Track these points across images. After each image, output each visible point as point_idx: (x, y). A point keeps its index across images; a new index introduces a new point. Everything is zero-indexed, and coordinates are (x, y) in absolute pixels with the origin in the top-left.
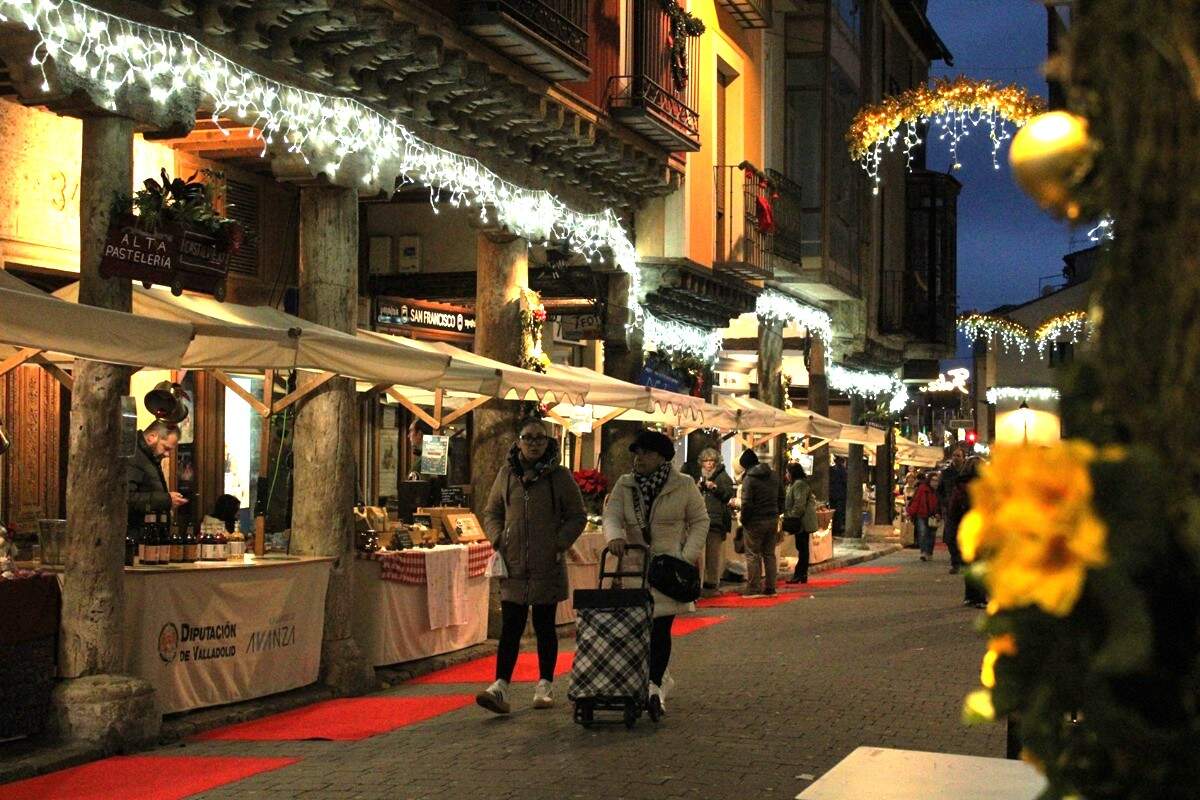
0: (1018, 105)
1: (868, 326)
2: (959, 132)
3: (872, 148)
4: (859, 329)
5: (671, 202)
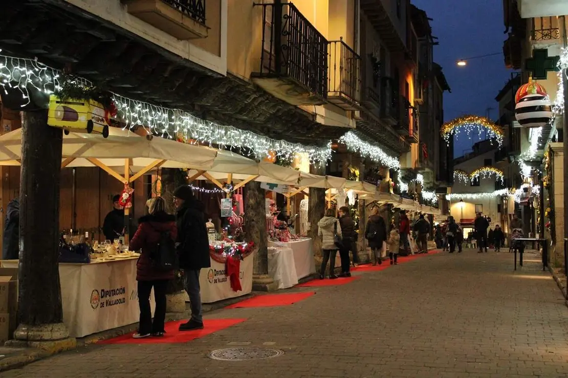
0: (485, 122)
1: (434, 179)
2: (470, 129)
3: (447, 133)
4: (431, 179)
5: (408, 154)
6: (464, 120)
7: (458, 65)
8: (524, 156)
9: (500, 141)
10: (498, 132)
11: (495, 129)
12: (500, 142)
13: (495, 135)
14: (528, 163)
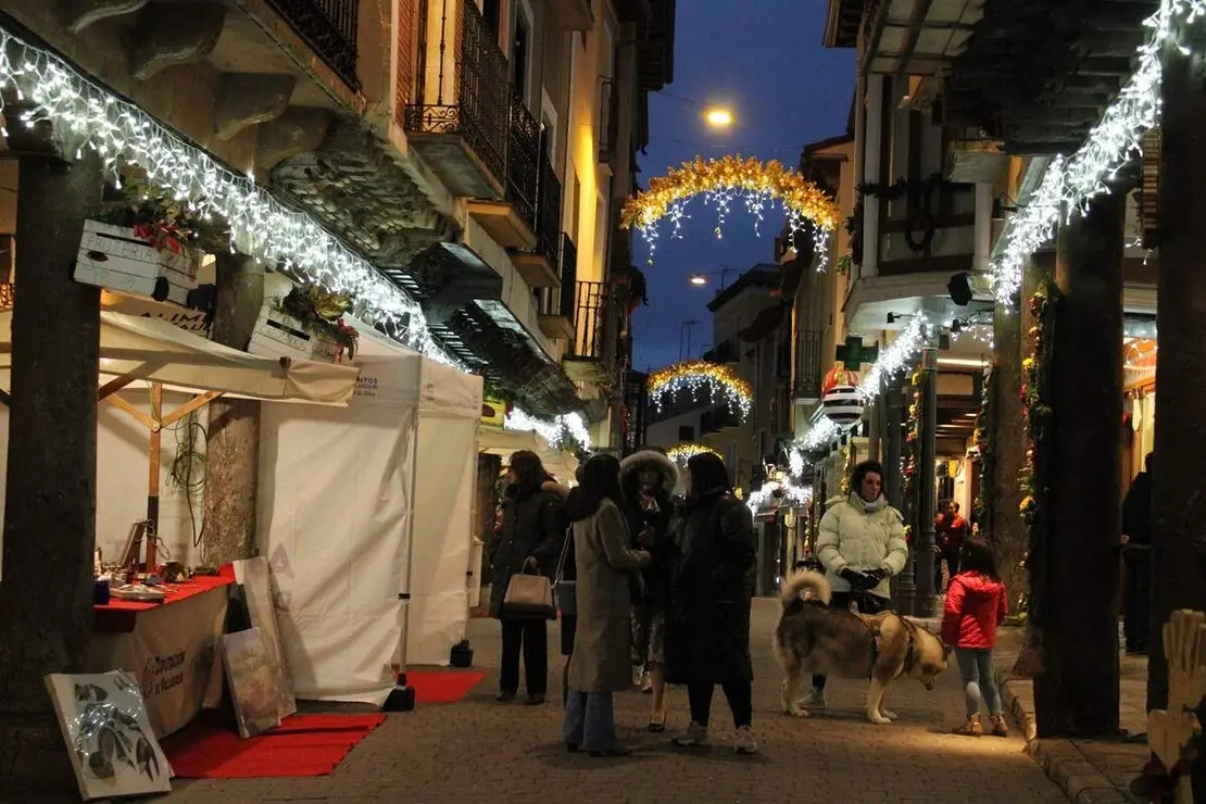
6: (687, 368)
7: (692, 283)
8: (800, 443)
9: (745, 406)
10: (743, 392)
11: (738, 387)
12: (746, 410)
13: (737, 397)
14: (803, 453)
